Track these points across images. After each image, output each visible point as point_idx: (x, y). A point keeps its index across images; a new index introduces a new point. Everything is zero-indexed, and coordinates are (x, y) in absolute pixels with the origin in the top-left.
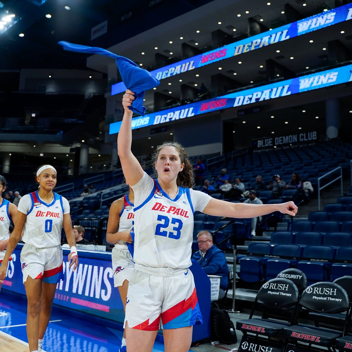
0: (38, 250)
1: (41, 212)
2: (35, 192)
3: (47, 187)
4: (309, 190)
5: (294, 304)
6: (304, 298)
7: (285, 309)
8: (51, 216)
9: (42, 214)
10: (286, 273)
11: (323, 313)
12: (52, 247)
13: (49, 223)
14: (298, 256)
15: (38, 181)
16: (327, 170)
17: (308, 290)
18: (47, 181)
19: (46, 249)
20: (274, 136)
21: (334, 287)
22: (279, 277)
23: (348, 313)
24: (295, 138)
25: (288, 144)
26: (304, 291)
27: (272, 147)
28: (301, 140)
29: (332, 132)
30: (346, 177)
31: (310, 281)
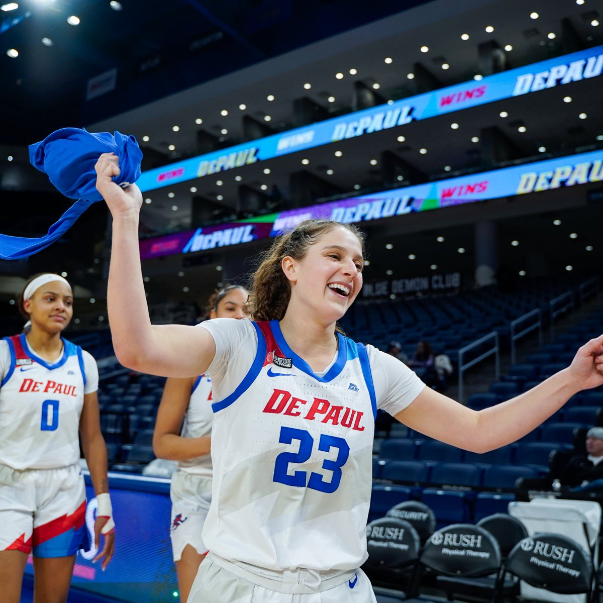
0: (17, 474)
1: (32, 381)
2: (18, 335)
3: (52, 324)
4: (445, 370)
5: (412, 562)
6: (429, 553)
7: (397, 571)
8: (58, 392)
9: (35, 386)
10: (402, 509)
11: (459, 576)
12: (52, 469)
13: (50, 408)
14: (423, 480)
15: (28, 310)
16: (474, 338)
17: (436, 538)
18: (53, 310)
19: (38, 472)
20: (390, 279)
21: (476, 533)
22: (390, 516)
23: (498, 576)
24: (424, 283)
25: (413, 293)
26: (428, 541)
27: (388, 297)
28: (435, 286)
29: (484, 276)
30: (505, 349)
31: (441, 523)
